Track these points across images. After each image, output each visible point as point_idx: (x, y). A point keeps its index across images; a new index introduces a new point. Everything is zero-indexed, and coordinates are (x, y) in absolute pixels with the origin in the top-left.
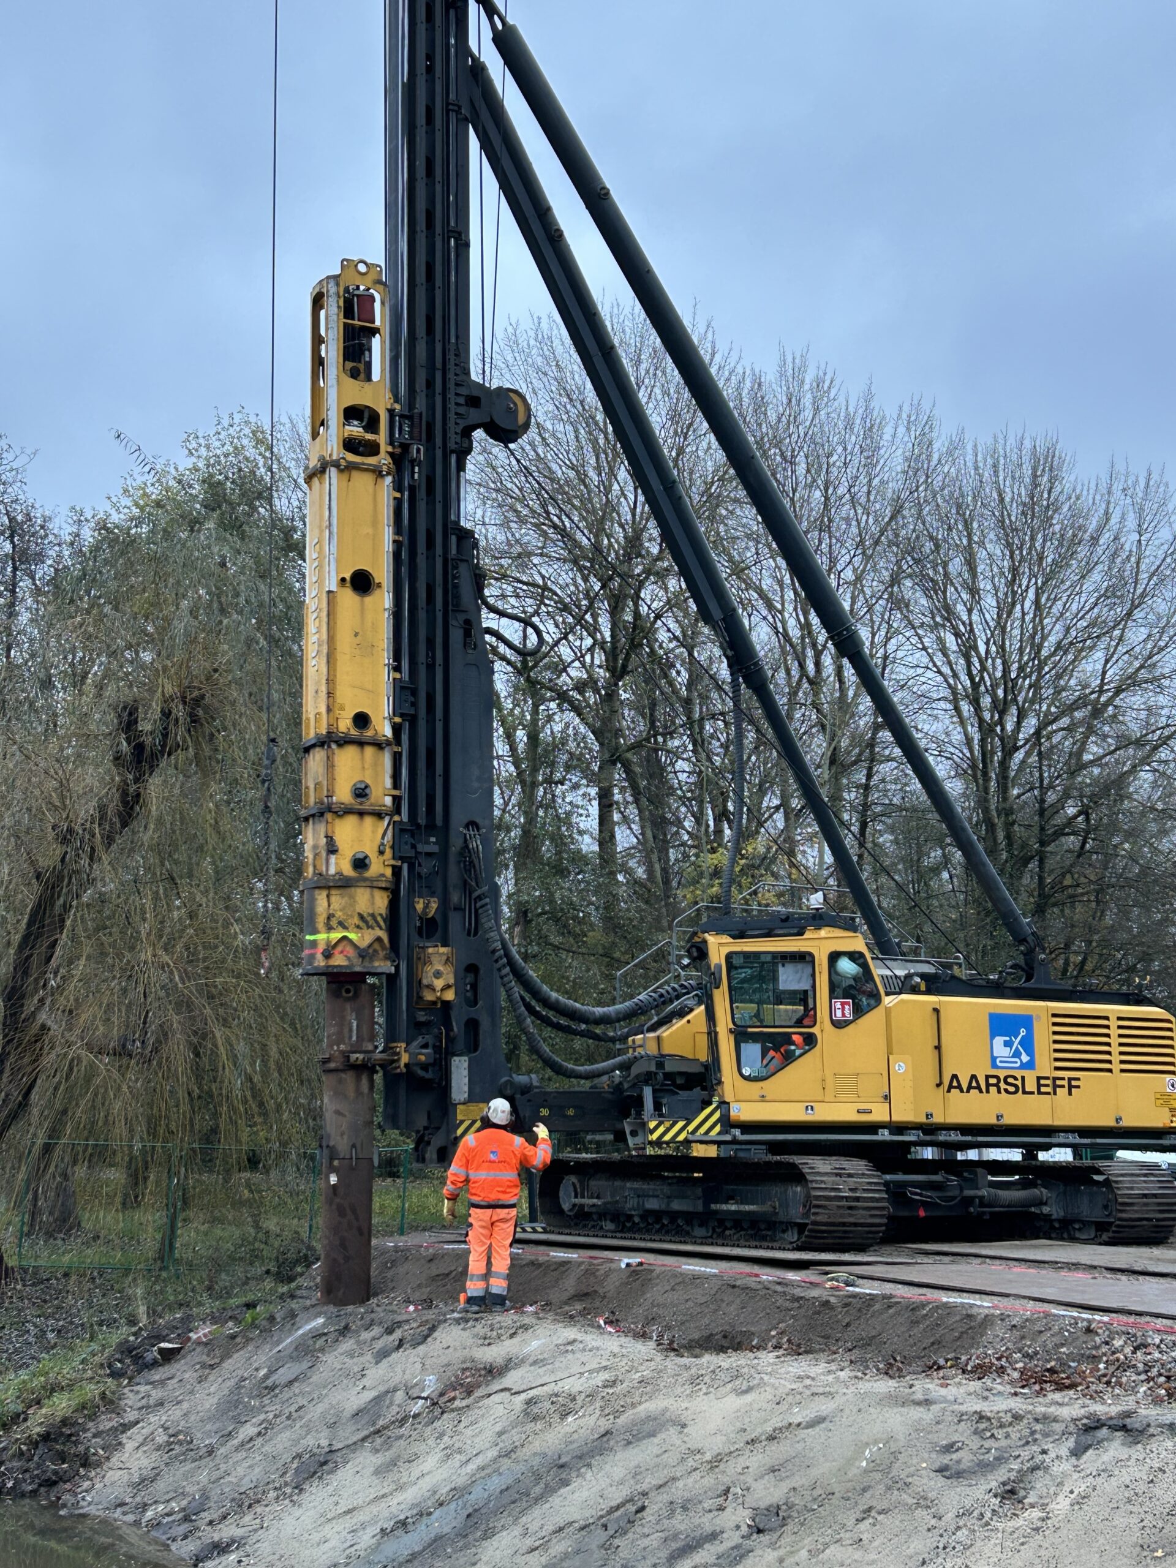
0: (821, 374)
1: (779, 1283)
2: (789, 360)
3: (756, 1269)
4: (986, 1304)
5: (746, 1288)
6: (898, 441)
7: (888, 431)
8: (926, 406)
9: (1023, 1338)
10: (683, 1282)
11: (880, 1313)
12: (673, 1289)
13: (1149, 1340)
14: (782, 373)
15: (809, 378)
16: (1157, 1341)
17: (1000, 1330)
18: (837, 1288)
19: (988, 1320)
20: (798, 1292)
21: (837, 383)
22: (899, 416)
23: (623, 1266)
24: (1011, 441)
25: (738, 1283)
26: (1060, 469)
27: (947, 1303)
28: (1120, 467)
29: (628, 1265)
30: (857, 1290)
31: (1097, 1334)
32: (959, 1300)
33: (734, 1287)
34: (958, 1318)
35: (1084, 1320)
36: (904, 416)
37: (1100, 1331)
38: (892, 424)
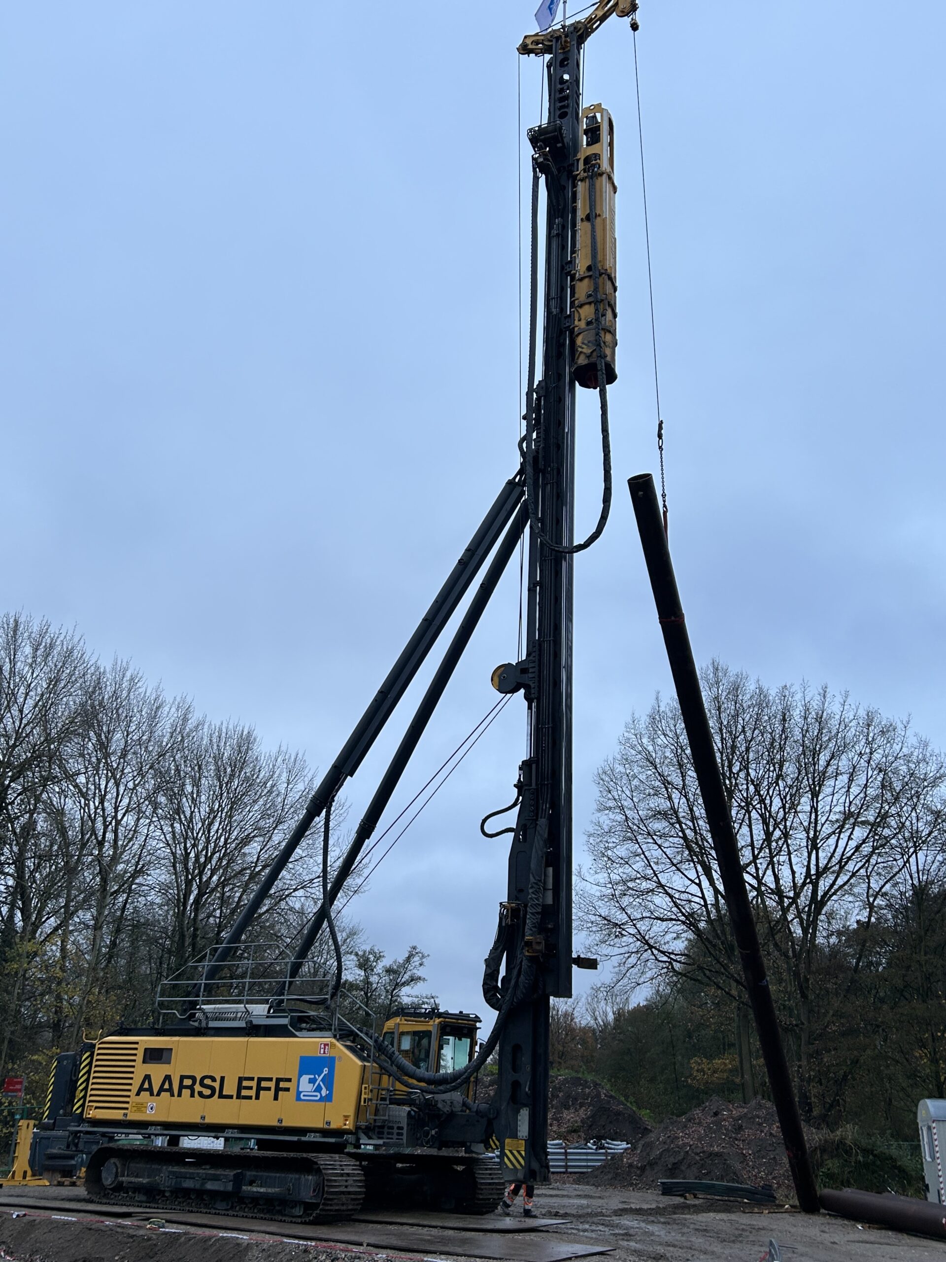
0: (136, 673)
1: (119, 1227)
2: (119, 663)
3: (103, 1218)
4: (245, 1237)
5: (98, 1230)
6: (170, 715)
7: (167, 709)
8: (189, 700)
9: (269, 1256)
10: (57, 1227)
11: (185, 1243)
12: (50, 1232)
13: (339, 1256)
14: (114, 669)
15: (128, 675)
16: (343, 1256)
17: (255, 1252)
18: (154, 1229)
19: (249, 1247)
20: (131, 1232)
21: (144, 679)
22: (173, 702)
23: (14, 1216)
24: (231, 727)
25: (93, 1227)
26: (253, 743)
27: (223, 1237)
28: (284, 748)
29: (18, 1216)
30: (167, 1230)
31: (310, 1253)
32: (230, 1235)
33: (90, 1229)
34: (232, 1245)
35: (303, 1245)
36: (176, 703)
37: (312, 1251)
38: (168, 706)
